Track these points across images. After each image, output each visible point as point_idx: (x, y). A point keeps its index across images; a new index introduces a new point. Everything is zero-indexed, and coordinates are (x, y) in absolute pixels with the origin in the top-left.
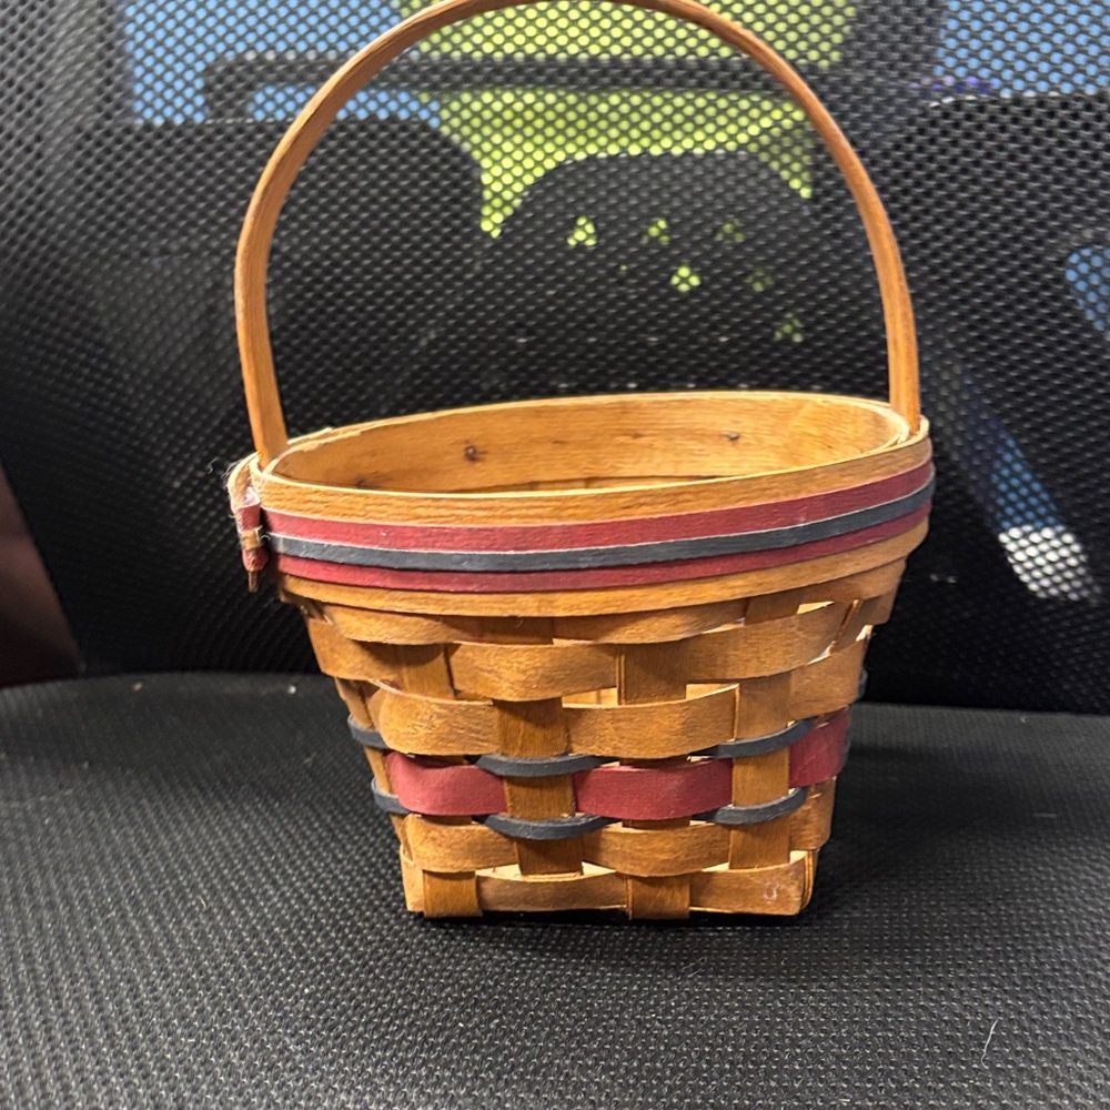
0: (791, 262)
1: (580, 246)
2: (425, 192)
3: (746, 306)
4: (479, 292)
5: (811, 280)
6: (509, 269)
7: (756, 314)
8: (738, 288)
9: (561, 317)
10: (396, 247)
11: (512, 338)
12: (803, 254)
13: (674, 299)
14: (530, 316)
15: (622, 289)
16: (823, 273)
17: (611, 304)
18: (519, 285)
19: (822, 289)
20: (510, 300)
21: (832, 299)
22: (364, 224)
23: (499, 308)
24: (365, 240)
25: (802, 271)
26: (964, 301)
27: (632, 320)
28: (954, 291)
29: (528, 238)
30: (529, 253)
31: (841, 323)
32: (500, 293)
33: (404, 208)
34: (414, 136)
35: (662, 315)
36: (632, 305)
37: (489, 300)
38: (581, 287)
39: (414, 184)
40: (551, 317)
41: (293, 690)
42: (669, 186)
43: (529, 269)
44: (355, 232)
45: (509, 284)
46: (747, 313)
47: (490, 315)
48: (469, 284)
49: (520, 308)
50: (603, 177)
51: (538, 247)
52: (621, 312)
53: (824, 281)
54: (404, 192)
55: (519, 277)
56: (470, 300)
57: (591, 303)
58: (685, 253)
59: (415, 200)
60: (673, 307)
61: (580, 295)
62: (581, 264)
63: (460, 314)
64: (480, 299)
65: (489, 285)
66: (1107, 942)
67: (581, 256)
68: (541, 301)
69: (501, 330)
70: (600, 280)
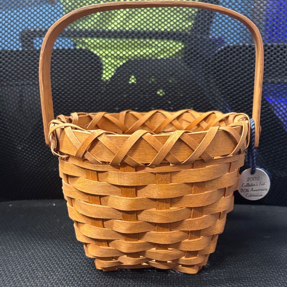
0: (190, 88)
1: (133, 84)
2: (90, 69)
3: (178, 100)
4: (105, 96)
5: (196, 93)
6: (113, 90)
7: (181, 102)
8: (176, 95)
9: (128, 103)
10: (82, 84)
11: (114, 108)
12: (193, 86)
13: (159, 98)
14: (119, 102)
15: (144, 95)
16: (199, 91)
17: (141, 99)
18: (116, 94)
19: (199, 95)
20: (114, 98)
21: (201, 98)
22: (73, 78)
23: (111, 100)
24: (73, 82)
25: (193, 90)
26: (237, 98)
27: (147, 104)
28: (234, 95)
29: (119, 81)
30: (119, 86)
31: (204, 104)
32: (111, 96)
33: (84, 73)
34: (87, 54)
35: (155, 102)
36: (147, 99)
37: (108, 98)
38: (133, 95)
39: (87, 67)
40: (125, 103)
41: (54, 205)
42: (157, 68)
43: (119, 90)
44: (70, 80)
45: (114, 94)
46: (179, 102)
47: (108, 102)
48: (102, 94)
49: (116, 100)
50: (139, 65)
51: (122, 84)
52: (144, 102)
53: (199, 93)
54: (84, 69)
55: (116, 92)
56: (103, 98)
57: (136, 99)
58: (162, 86)
59: (87, 71)
60: (158, 100)
61: (133, 97)
62: (133, 89)
63: (100, 102)
64: (105, 98)
65: (108, 94)
66: (286, 272)
67: (133, 87)
68: (122, 98)
69: (112, 106)
70: (139, 93)
